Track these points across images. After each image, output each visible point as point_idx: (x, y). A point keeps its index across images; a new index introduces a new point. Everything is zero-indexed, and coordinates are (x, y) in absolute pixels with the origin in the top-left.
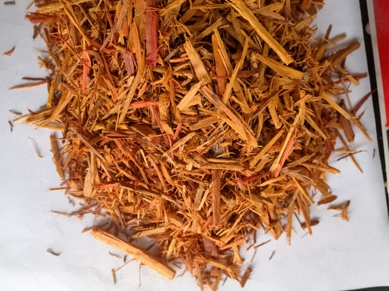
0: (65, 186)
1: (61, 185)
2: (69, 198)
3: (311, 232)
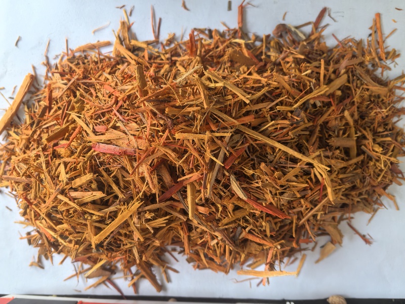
0: (70, 52)
1: (70, 49)
2: (60, 55)
3: (21, 238)
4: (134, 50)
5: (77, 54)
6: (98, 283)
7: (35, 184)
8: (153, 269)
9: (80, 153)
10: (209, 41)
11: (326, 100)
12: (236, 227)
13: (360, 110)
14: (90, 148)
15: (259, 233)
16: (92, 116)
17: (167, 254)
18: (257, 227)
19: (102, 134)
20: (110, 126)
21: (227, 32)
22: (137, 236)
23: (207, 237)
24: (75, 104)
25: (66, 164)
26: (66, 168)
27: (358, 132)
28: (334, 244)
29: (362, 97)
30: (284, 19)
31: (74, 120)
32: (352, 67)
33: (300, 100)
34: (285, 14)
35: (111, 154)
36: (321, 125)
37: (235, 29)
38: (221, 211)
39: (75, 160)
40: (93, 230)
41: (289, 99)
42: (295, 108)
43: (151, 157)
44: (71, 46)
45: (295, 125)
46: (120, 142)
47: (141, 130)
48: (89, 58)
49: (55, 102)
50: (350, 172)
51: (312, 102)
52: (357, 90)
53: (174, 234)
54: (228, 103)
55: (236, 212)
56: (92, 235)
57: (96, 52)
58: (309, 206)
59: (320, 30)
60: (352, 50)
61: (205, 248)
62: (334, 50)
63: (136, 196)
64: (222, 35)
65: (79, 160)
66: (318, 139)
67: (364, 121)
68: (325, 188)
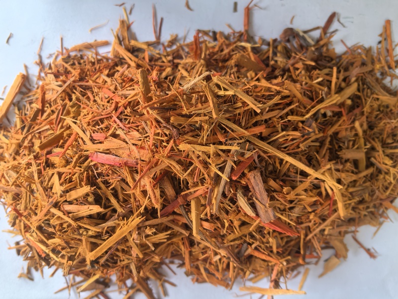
0: (64, 51)
1: (65, 48)
2: (54, 54)
3: (10, 248)
4: (134, 51)
5: (73, 54)
6: (91, 296)
7: (25, 195)
8: (149, 282)
9: (76, 163)
10: (213, 44)
11: (337, 110)
12: (241, 243)
13: (369, 120)
14: (87, 158)
15: (265, 249)
16: (89, 122)
17: (164, 267)
18: (263, 243)
19: (101, 143)
20: (109, 134)
21: (232, 34)
22: (135, 252)
23: (210, 253)
24: (70, 109)
25: (60, 175)
26: (60, 179)
27: (367, 143)
28: (338, 258)
29: (371, 106)
30: (291, 22)
31: (70, 126)
32: (362, 75)
33: (312, 110)
34: (293, 18)
35: (110, 165)
36: (331, 136)
37: (240, 32)
38: (227, 227)
39: (70, 171)
40: (88, 246)
41: (300, 107)
42: (306, 118)
43: (155, 169)
44: (66, 45)
45: (306, 137)
46: (121, 152)
47: (144, 139)
48: (85, 58)
49: (48, 105)
50: (360, 185)
51: (322, 111)
52: (367, 99)
53: (174, 248)
54: (238, 111)
55: (243, 228)
56: (87, 252)
57: (92, 52)
58: (318, 220)
59: (328, 35)
60: (361, 57)
61: (206, 262)
62: (343, 56)
63: (137, 211)
64: (227, 38)
65: (75, 171)
66: (328, 151)
67: (373, 132)
68: (335, 203)
